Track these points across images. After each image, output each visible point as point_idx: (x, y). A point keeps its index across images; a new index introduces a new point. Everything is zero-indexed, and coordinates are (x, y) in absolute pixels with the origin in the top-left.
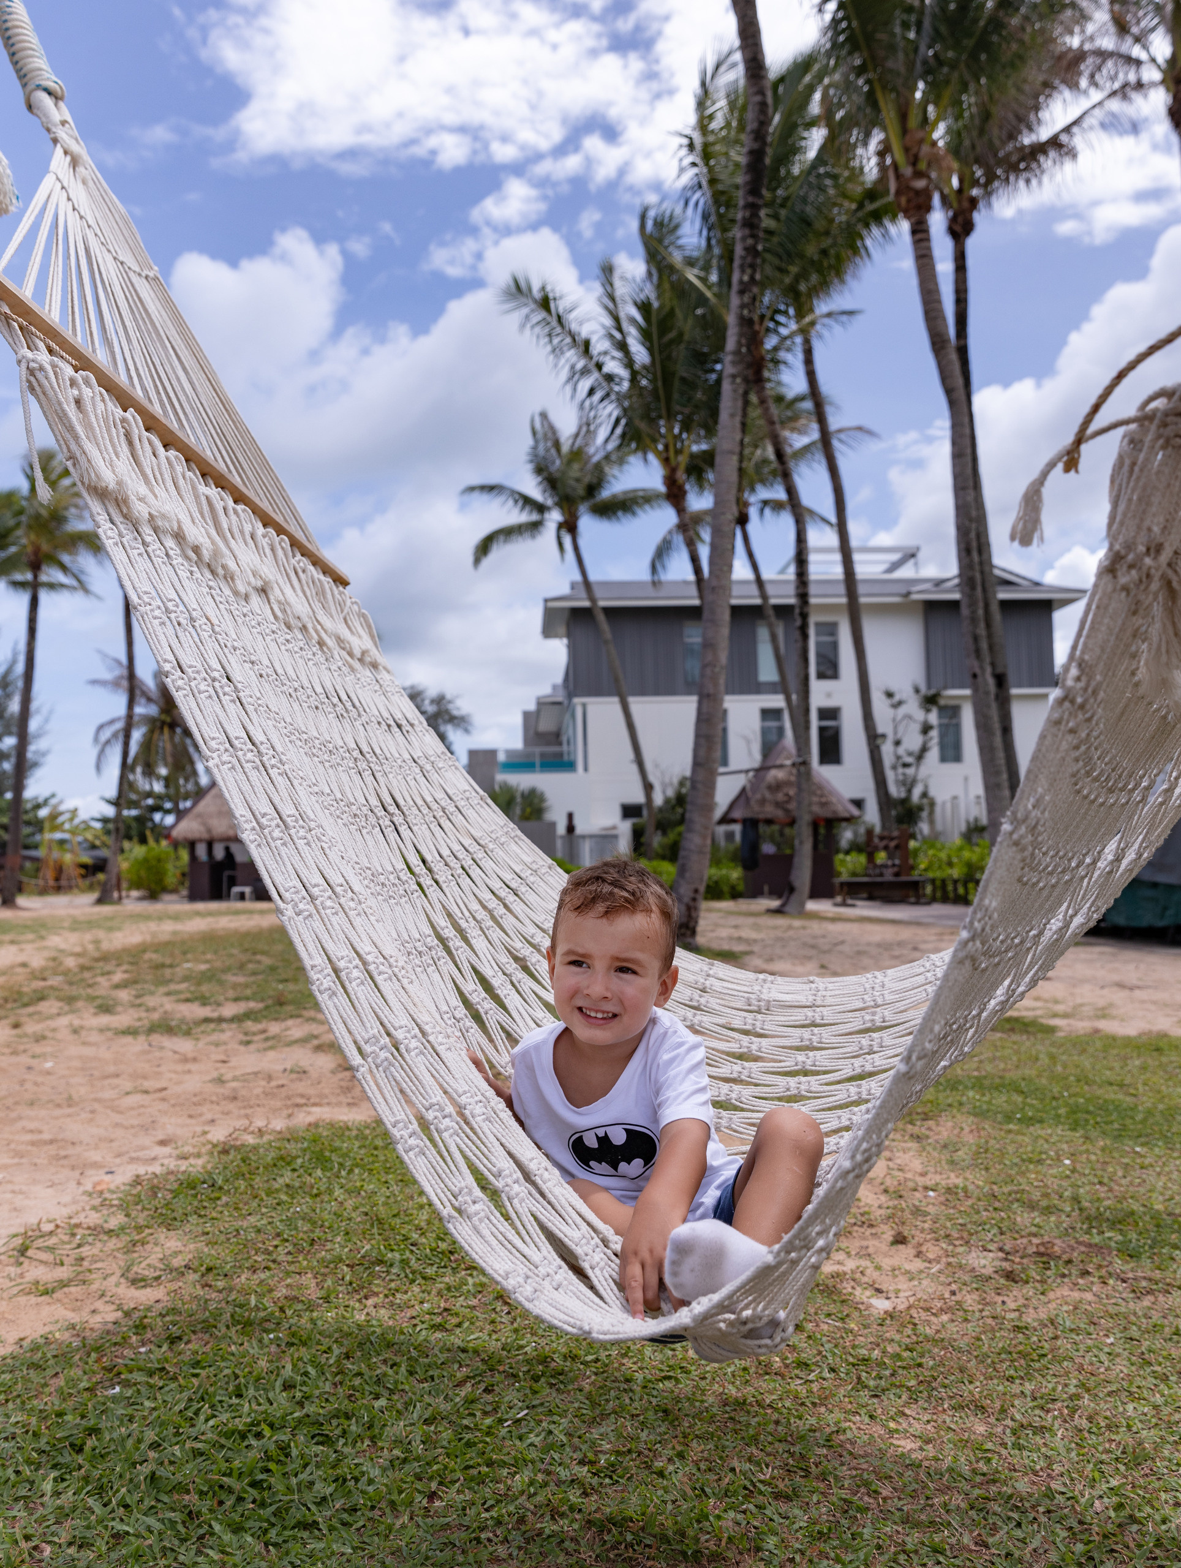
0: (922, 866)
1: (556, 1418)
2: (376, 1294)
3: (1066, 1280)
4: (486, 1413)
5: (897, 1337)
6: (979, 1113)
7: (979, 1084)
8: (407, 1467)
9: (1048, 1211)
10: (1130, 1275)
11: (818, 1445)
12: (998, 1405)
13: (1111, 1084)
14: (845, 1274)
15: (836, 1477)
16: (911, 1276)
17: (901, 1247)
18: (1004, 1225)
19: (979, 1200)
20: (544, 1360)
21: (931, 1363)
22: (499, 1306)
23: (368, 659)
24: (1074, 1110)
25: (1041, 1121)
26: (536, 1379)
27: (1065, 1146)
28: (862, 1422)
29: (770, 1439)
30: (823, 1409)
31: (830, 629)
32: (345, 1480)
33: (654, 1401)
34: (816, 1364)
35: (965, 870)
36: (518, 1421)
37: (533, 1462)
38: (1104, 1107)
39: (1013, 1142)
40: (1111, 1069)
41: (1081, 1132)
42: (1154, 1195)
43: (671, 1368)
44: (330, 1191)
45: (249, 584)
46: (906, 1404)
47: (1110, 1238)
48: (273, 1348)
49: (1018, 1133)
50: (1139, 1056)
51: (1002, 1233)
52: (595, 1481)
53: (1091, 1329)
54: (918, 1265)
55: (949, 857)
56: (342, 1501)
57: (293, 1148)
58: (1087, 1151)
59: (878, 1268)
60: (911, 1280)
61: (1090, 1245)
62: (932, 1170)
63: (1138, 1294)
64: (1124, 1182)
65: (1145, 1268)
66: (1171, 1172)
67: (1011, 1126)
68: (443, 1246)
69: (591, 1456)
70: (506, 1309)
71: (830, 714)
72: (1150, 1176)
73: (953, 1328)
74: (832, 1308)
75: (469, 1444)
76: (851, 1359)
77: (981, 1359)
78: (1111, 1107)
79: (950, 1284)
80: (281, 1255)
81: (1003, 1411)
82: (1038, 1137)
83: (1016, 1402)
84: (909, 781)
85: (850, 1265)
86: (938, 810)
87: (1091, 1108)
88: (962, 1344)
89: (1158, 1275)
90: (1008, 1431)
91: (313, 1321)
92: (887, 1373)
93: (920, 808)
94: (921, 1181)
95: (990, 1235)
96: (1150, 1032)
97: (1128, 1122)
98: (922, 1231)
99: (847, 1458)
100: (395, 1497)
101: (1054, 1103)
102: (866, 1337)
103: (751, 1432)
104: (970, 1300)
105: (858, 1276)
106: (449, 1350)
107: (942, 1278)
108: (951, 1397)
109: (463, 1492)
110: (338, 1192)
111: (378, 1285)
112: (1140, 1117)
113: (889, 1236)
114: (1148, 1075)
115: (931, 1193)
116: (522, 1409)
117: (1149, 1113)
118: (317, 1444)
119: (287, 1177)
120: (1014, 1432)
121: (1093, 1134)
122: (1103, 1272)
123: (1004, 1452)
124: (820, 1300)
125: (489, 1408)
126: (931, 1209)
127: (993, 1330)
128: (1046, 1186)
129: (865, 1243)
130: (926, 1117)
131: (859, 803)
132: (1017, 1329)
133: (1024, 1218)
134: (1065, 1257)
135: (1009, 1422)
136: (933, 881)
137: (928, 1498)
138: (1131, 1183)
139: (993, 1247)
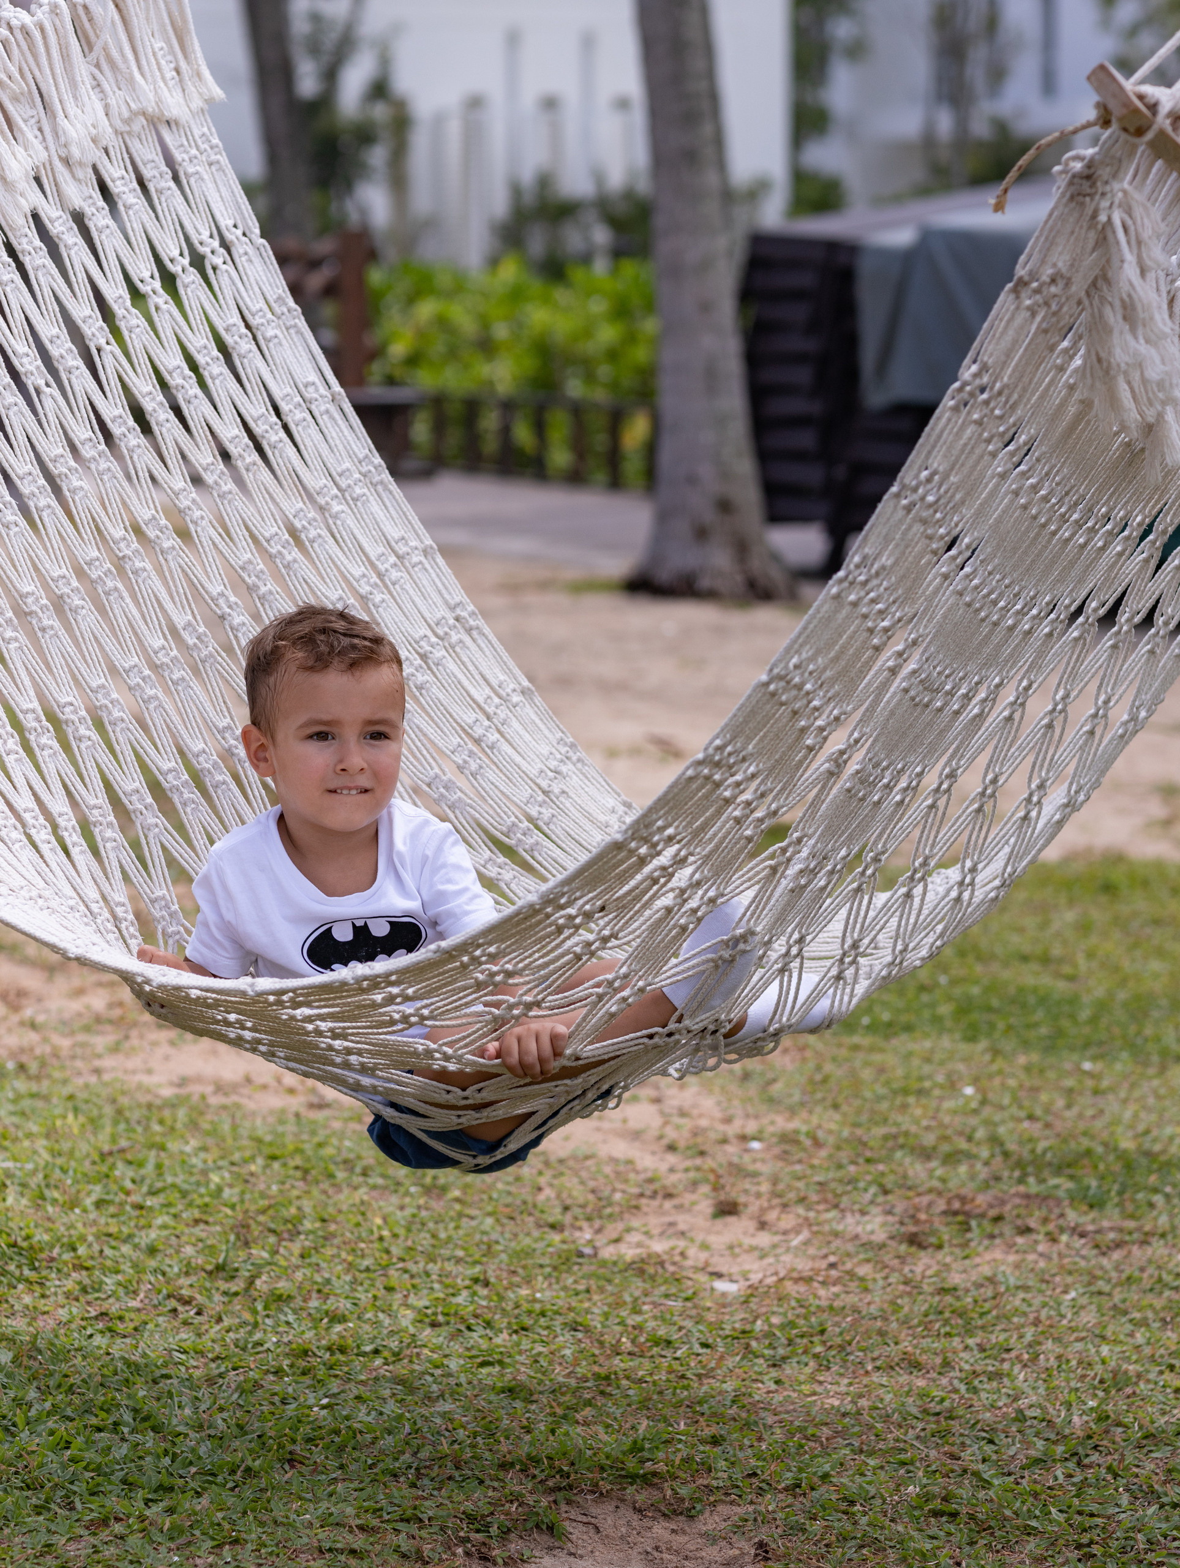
0: (398, 349)
3: (998, 1241)
9: (952, 1159)
10: (1090, 1228)
13: (1025, 958)
16: (760, 1253)
17: (731, 1219)
18: (889, 1181)
19: (839, 1148)
24: (964, 1008)
25: (908, 1028)
27: (961, 1067)
35: (529, 365)
38: (1019, 1000)
39: (867, 1064)
40: (1021, 930)
41: (983, 1044)
42: (1120, 1130)
47: (1057, 1187)
49: (872, 1049)
50: (1071, 903)
51: (886, 1192)
53: (1044, 1286)
54: (767, 1238)
55: (485, 324)
58: (1000, 1072)
59: (705, 1247)
60: (762, 1258)
61: (1027, 1196)
62: (739, 1112)
63: (1103, 1250)
64: (1068, 1114)
65: (1110, 1219)
66: (1143, 1098)
67: (856, 1039)
72: (1111, 1104)
73: (852, 1298)
78: (1032, 1000)
79: (825, 1256)
81: (947, 1364)
82: (909, 1055)
84: (330, 40)
85: (658, 1247)
86: (420, 143)
87: (995, 1002)
88: (874, 1310)
89: (1131, 1224)
92: (782, 1342)
93: (365, 135)
94: (732, 1130)
95: (868, 1196)
96: (1089, 850)
97: (1065, 1023)
98: (759, 1196)
101: (925, 998)
105: (677, 1258)
107: (812, 1251)
108: (874, 1360)
112: (1085, 1014)
113: (706, 1206)
114: (1094, 940)
115: (755, 1145)
117: (1102, 1007)
121: (1008, 1045)
122: (1051, 1227)
126: (763, 1167)
127: (909, 1294)
128: (941, 1125)
129: (669, 1219)
132: (942, 1291)
133: (917, 1170)
134: (993, 1213)
136: (438, 402)
138: (1080, 1116)
139: (875, 1210)
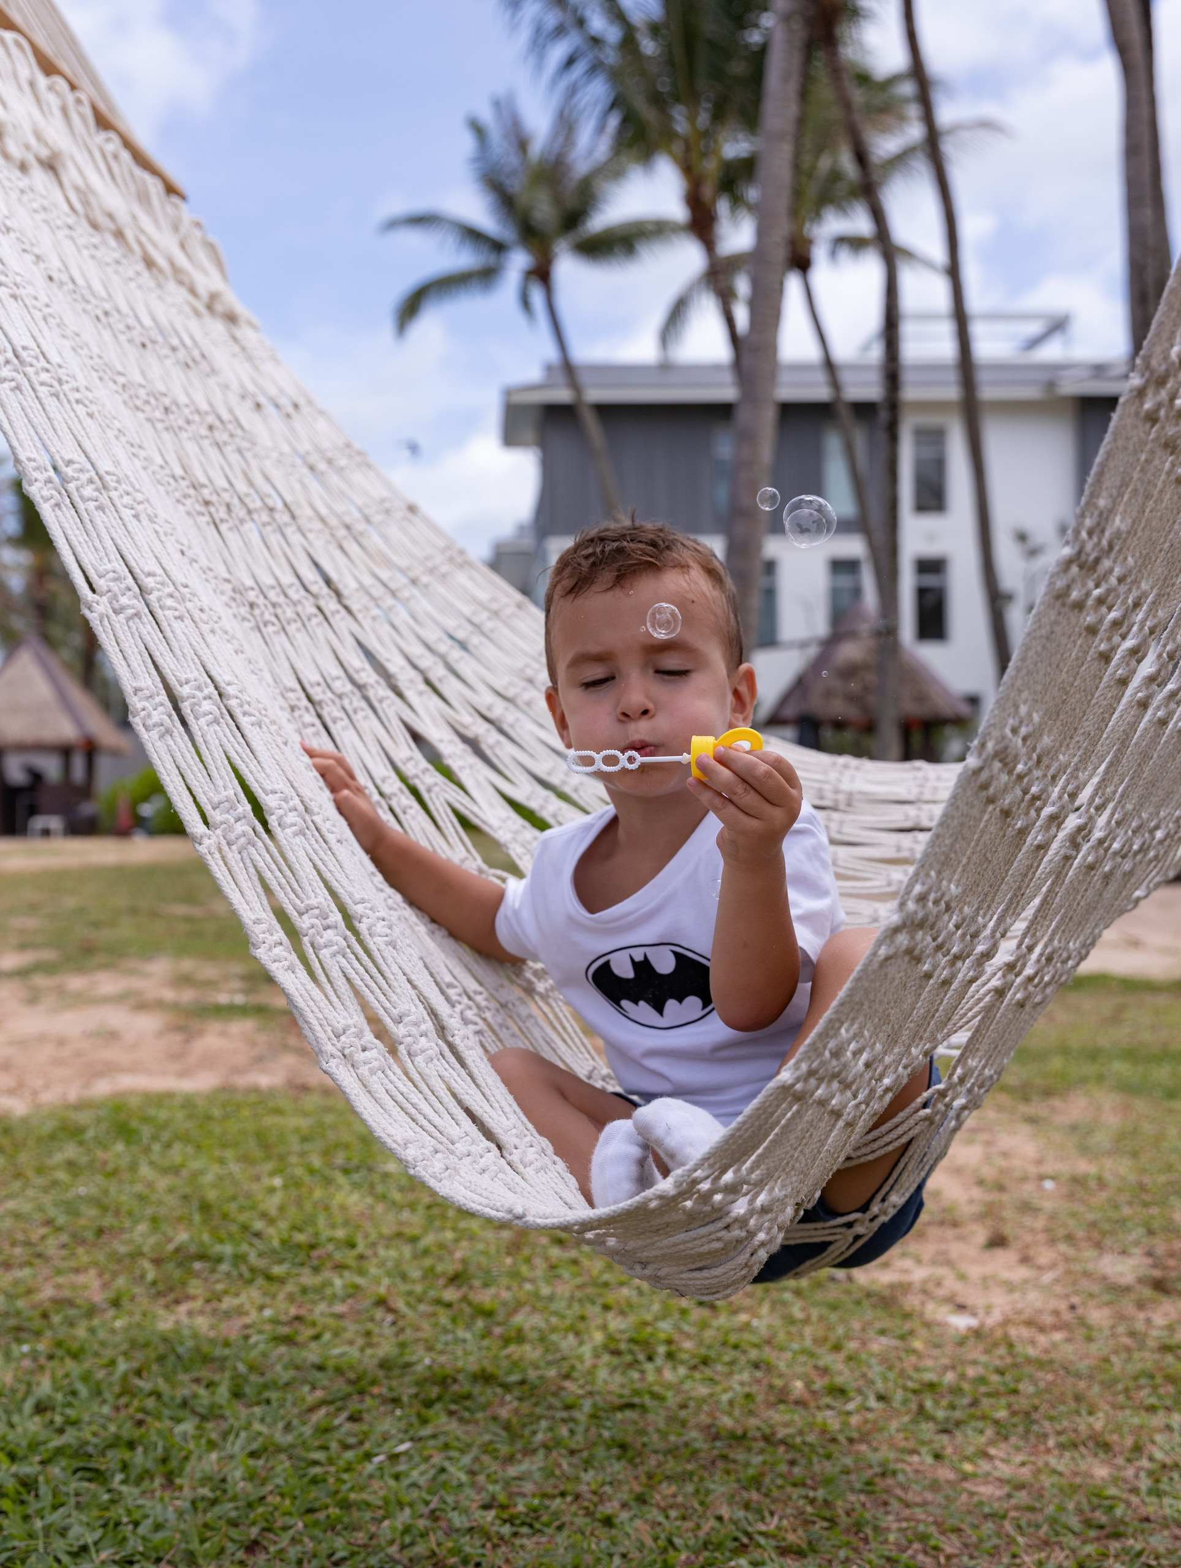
1: (454, 1454)
2: (193, 1298)
4: (346, 1447)
5: (983, 1358)
6: (1127, 1088)
7: (1131, 1054)
8: (217, 1510)
11: (853, 1490)
12: (1129, 1442)
14: (910, 1284)
15: (876, 1529)
16: (1010, 1287)
17: (999, 1251)
18: (1155, 1224)
19: (1120, 1191)
20: (444, 1381)
21: (1031, 1389)
22: (379, 1314)
23: (219, 308)
26: (429, 1404)
28: (922, 1463)
29: (780, 1482)
30: (863, 1447)
31: (933, 437)
32: (117, 1524)
33: (606, 1434)
34: (859, 1391)
36: (394, 1458)
37: (411, 1505)
43: (637, 1393)
44: (133, 1167)
45: (27, 147)
46: (991, 1443)
48: (27, 1363)
51: (1151, 1234)
52: (506, 1530)
54: (1022, 1273)
56: (112, 1551)
57: (84, 1118)
59: (962, 1277)
60: (1009, 1293)
62: (1052, 1156)
68: (300, 1238)
69: (502, 1498)
70: (390, 1318)
71: (931, 567)
73: (1069, 1348)
74: (886, 1323)
75: (314, 1481)
76: (910, 1384)
77: (1109, 1385)
79: (1068, 1296)
80: (51, 1247)
81: (1138, 1449)
83: (1158, 1438)
85: (919, 1274)
88: (1083, 1366)
90: (1143, 1474)
91: (92, 1331)
92: (966, 1401)
94: (1036, 1170)
95: (1132, 1237)
98: (1032, 1230)
99: (895, 1505)
100: (195, 1545)
102: (936, 1358)
103: (751, 1472)
104: (1098, 1316)
105: (930, 1287)
106: (297, 1368)
107: (1058, 1289)
108: (1059, 1433)
109: (300, 1542)
110: (145, 1170)
111: (195, 1287)
113: (981, 1234)
115: (1048, 1184)
116: (402, 1442)
118: (81, 1479)
119: (70, 1151)
120: (1150, 1473)
123: (1134, 1500)
124: (869, 1315)
125: (352, 1440)
126: (1048, 1205)
127: (1128, 1349)
129: (943, 1247)
130: (1048, 1093)
131: (974, 701)
132: (1165, 1348)
135: (1145, 1463)
137: (1014, 1556)
139: (1137, 1251)
